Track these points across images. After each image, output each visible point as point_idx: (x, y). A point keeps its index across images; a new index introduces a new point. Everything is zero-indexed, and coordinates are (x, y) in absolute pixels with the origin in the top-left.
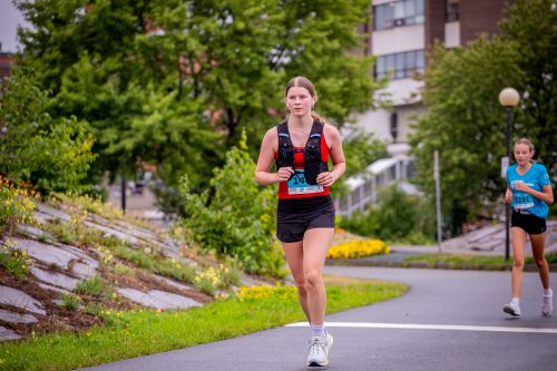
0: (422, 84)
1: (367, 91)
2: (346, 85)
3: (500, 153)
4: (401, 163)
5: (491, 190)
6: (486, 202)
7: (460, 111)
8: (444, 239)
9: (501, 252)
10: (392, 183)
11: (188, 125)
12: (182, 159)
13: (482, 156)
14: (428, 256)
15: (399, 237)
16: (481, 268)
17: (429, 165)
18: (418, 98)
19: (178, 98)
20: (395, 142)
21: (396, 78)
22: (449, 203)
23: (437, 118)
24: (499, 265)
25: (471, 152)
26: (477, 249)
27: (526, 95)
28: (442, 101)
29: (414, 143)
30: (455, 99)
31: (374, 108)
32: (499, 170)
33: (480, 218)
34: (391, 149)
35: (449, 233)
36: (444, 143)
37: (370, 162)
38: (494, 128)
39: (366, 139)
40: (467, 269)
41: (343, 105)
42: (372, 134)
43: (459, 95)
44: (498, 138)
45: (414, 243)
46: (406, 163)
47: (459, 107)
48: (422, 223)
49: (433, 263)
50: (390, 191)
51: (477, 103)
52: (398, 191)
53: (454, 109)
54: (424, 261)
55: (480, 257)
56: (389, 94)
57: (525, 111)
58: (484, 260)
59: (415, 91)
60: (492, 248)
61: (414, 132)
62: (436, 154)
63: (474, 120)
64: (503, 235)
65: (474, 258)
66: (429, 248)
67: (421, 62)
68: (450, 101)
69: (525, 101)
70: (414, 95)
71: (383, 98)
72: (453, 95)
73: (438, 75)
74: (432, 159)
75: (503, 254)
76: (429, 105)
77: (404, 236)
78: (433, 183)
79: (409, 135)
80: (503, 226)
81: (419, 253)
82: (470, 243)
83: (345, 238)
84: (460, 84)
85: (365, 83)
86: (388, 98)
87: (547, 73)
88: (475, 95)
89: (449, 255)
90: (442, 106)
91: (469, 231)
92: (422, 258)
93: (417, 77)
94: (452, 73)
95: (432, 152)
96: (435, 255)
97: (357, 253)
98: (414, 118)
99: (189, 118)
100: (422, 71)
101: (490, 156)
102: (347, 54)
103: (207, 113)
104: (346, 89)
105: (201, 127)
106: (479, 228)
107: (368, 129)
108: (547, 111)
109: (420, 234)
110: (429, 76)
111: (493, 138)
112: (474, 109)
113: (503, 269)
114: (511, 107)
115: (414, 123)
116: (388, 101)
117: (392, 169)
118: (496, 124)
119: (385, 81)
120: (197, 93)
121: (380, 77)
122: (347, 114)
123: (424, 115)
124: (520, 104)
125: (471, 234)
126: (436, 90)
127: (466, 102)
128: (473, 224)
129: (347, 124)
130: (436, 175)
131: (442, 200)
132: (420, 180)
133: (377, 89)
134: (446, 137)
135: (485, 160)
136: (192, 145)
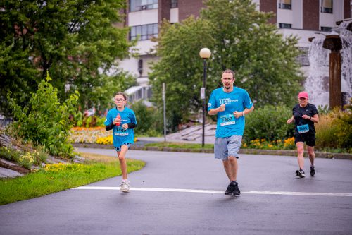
0: (157, 43)
1: (125, 47)
2: (113, 44)
3: (199, 85)
4: (144, 88)
5: (195, 105)
6: (192, 112)
7: (178, 60)
8: (168, 133)
9: (199, 141)
10: (139, 100)
13: (190, 86)
14: (158, 143)
15: (142, 132)
16: (188, 151)
17: (160, 91)
18: (154, 52)
20: (141, 77)
21: (142, 40)
22: (170, 112)
23: (164, 64)
24: (198, 149)
25: (183, 84)
26: (186, 140)
27: (215, 52)
28: (167, 54)
29: (151, 78)
30: (174, 54)
31: (129, 58)
32: (199, 94)
33: (188, 121)
34: (139, 80)
35: (171, 130)
36: (168, 78)
37: (127, 89)
38: (197, 70)
39: (124, 75)
40: (180, 151)
41: (111, 55)
42: (127, 72)
43: (177, 51)
44: (198, 77)
45: (151, 136)
46: (147, 89)
47: (177, 57)
48: (155, 124)
49: (161, 148)
50: (137, 105)
51: (187, 56)
52: (142, 105)
53: (174, 59)
54: (156, 147)
55: (188, 144)
56: (138, 50)
57: (214, 61)
58: (190, 146)
59: (153, 48)
60: (195, 139)
61: (151, 72)
62: (164, 84)
63: (185, 65)
64: (201, 131)
65: (185, 145)
66: (159, 139)
67: (156, 31)
68: (172, 55)
69: (215, 54)
70: (152, 50)
71: (134, 52)
72: (173, 52)
73: (165, 40)
74: (161, 87)
75: (201, 143)
76: (160, 56)
77: (145, 131)
78: (161, 101)
79: (149, 73)
80: (201, 127)
81: (153, 142)
82: (182, 136)
84: (177, 44)
85: (124, 42)
86: (137, 51)
87: (227, 39)
88: (186, 51)
89: (170, 143)
90: (167, 57)
91: (182, 129)
92: (155, 145)
93: (154, 40)
94: (173, 38)
95: (162, 83)
96: (163, 143)
98: (152, 63)
100: (157, 36)
101: (195, 86)
102: (113, 26)
103: (31, 58)
104: (113, 46)
106: (188, 127)
107: (125, 70)
109: (154, 131)
110: (159, 39)
111: (196, 77)
112: (185, 59)
113: (200, 152)
114: (206, 58)
115: (152, 66)
116: (137, 54)
117: (139, 92)
118: (198, 68)
119: (136, 41)
121: (133, 39)
122: (113, 60)
123: (157, 62)
124: (211, 57)
125: (184, 131)
126: (165, 48)
127: (181, 55)
128: (184, 124)
129: (113, 66)
130: (164, 97)
131: (167, 111)
132: (155, 99)
133: (131, 46)
134: (169, 75)
135: (191, 88)
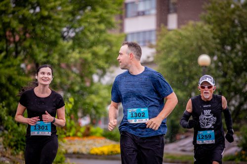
0: (154, 50)
2: (108, 50)
11: (11, 73)
12: (7, 94)
18: (151, 59)
19: (5, 57)
25: (182, 91)
26: (184, 151)
27: (215, 58)
28: (165, 59)
41: (107, 62)
43: (176, 56)
47: (175, 64)
51: (186, 62)
55: (186, 156)
57: (215, 68)
59: (149, 55)
63: (184, 71)
65: (183, 157)
67: (153, 37)
69: (215, 62)
70: (148, 57)
76: (157, 62)
82: (180, 147)
83: (105, 142)
84: (176, 50)
87: (228, 45)
90: (164, 62)
91: (180, 139)
93: (151, 46)
97: (112, 152)
99: (12, 69)
100: (154, 43)
101: (193, 94)
102: (109, 32)
103: (23, 66)
104: (108, 53)
105: (19, 74)
106: (186, 137)
108: (228, 68)
110: (157, 46)
112: (184, 65)
114: (206, 67)
120: (17, 53)
122: (108, 68)
125: (182, 141)
127: (179, 61)
128: (183, 134)
129: (108, 74)
136: (13, 85)
